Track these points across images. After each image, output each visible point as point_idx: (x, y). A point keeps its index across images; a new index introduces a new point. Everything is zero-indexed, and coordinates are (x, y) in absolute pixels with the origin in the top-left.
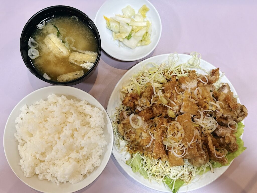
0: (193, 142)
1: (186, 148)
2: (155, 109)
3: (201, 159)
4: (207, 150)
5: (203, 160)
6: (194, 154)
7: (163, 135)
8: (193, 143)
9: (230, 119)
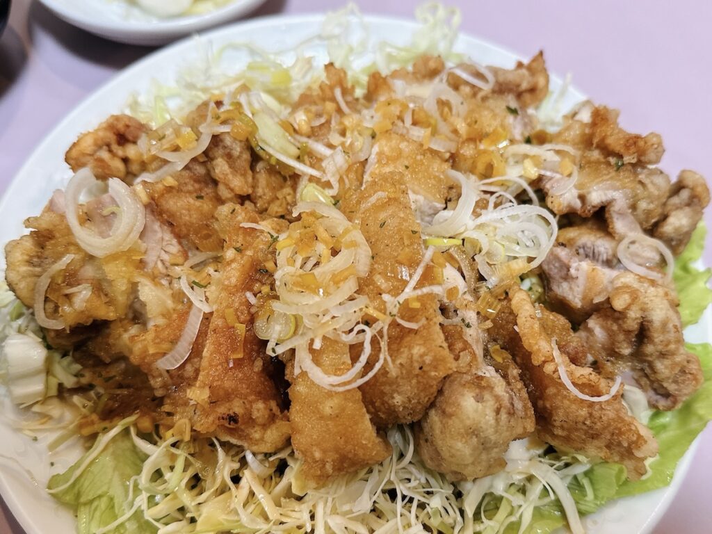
0: (419, 292)
1: (380, 332)
2: (221, 167)
3: (479, 399)
4: (514, 372)
5: (490, 404)
6: (428, 359)
7: (257, 286)
8: (419, 299)
9: (621, 214)
